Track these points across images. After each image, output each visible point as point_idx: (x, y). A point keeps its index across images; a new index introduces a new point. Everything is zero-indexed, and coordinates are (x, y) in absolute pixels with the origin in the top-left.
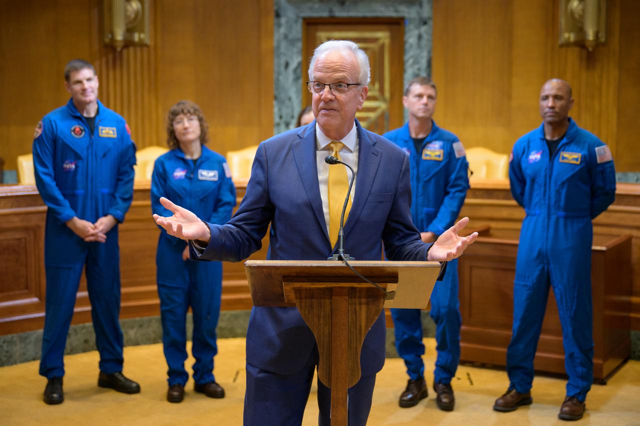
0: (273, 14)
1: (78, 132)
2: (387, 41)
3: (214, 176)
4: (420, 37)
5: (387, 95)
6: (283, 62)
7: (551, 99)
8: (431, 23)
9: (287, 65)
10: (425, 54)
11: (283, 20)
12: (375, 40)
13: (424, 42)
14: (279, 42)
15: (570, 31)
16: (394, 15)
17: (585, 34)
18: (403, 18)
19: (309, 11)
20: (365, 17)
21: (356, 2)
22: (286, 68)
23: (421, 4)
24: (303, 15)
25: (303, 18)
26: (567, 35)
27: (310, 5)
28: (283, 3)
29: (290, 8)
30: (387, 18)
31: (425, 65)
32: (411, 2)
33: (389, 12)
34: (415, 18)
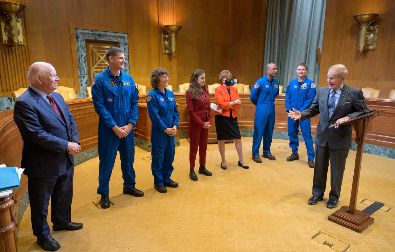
0: (75, 37)
6: (80, 55)
8: (128, 45)
11: (79, 40)
13: (126, 50)
14: (78, 48)
16: (116, 41)
17: (172, 51)
18: (119, 42)
19: (88, 37)
20: (107, 41)
21: (104, 35)
22: (82, 57)
23: (125, 38)
24: (85, 38)
25: (86, 40)
26: (165, 51)
27: (88, 35)
28: (79, 34)
29: (81, 35)
30: (113, 42)
31: (127, 58)
32: (121, 37)
33: (114, 40)
34: (123, 43)
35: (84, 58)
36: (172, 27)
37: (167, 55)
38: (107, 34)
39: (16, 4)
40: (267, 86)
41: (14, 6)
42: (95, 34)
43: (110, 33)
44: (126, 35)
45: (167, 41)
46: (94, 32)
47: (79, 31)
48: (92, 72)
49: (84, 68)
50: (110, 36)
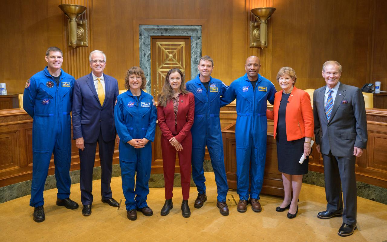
0: (139, 34)
1: (50, 85)
2: (184, 45)
3: (149, 105)
4: (197, 44)
5: (184, 66)
6: (143, 53)
7: (252, 66)
8: (201, 38)
9: (145, 54)
10: (199, 50)
11: (143, 37)
12: (180, 45)
13: (199, 46)
14: (141, 46)
15: (254, 42)
16: (187, 35)
17: (261, 42)
18: (190, 36)
19: (153, 33)
20: (175, 36)
21: (172, 30)
22: (144, 56)
23: (197, 31)
24: (151, 35)
25: (151, 36)
26: (253, 43)
27: (153, 31)
28: (143, 30)
29: (145, 32)
30: (184, 36)
31: (199, 54)
32: (193, 30)
33: (185, 34)
34: (195, 37)
35: (148, 57)
36: (260, 10)
37: (256, 49)
38: (175, 28)
39: (76, 6)
40: (245, 89)
41: (73, 7)
42: (161, 29)
43: (179, 26)
44: (198, 28)
45: (256, 30)
46: (160, 27)
47: (143, 27)
48: (157, 73)
49: (146, 68)
50: (179, 29)
